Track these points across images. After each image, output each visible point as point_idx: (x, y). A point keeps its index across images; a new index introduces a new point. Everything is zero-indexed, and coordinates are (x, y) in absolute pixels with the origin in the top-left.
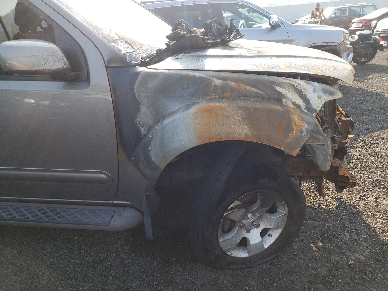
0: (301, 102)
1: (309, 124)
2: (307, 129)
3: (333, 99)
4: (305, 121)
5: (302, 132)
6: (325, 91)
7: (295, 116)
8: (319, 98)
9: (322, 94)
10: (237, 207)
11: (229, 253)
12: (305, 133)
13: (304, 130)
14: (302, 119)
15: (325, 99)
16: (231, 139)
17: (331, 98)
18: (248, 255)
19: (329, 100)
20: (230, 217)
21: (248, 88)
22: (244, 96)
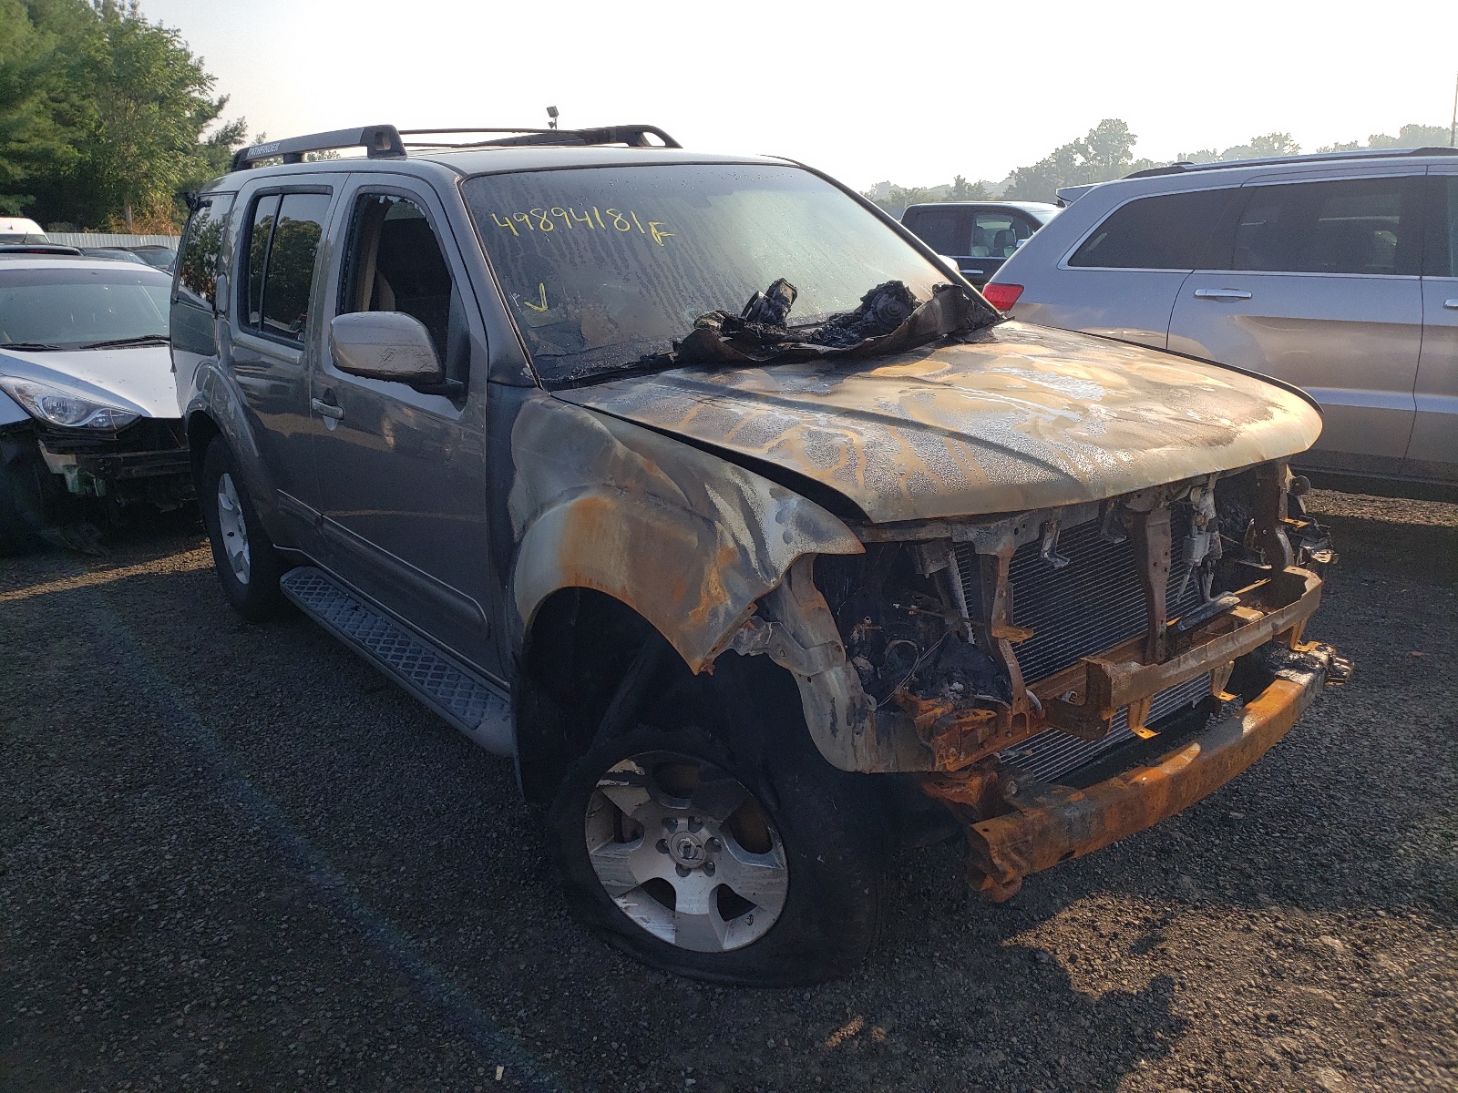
0: (747, 540)
1: (737, 598)
2: (728, 613)
3: (818, 551)
4: (730, 590)
5: (714, 614)
6: (805, 525)
7: (715, 570)
8: (787, 539)
9: (794, 532)
10: (627, 775)
11: (620, 902)
12: (721, 619)
13: (722, 611)
14: (726, 584)
15: (799, 545)
16: (594, 587)
17: (813, 547)
18: (676, 940)
19: (807, 550)
20: (610, 794)
21: (663, 476)
22: (653, 494)
